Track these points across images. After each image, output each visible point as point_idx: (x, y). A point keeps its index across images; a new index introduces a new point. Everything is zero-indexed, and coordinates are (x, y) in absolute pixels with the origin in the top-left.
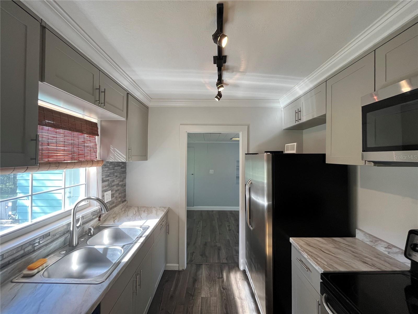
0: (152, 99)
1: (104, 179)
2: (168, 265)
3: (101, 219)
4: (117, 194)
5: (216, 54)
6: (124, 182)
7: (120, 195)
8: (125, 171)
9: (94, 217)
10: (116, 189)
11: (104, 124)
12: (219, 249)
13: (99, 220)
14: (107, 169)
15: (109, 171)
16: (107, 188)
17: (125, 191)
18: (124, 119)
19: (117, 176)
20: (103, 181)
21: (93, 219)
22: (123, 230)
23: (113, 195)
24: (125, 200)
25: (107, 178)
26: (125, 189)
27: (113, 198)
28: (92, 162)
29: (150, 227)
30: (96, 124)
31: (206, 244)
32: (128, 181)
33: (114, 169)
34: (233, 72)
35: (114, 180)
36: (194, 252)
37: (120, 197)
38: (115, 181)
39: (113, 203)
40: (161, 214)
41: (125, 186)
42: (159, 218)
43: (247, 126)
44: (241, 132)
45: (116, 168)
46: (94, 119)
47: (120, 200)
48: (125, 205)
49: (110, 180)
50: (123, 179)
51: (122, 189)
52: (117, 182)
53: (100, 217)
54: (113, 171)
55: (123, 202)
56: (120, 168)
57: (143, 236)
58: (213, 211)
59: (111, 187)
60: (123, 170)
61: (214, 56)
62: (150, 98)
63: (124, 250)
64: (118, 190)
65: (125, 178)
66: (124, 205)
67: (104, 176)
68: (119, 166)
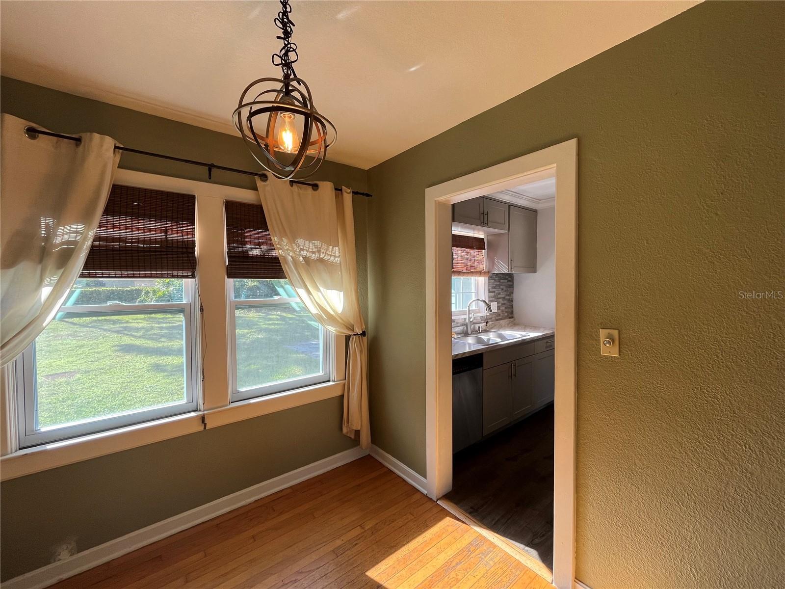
0: (539, 200)
1: (491, 290)
3: (488, 325)
4: (504, 308)
6: (511, 297)
7: (507, 310)
8: (513, 285)
9: (482, 322)
10: (503, 302)
11: (488, 237)
13: (486, 325)
14: (493, 281)
15: (495, 283)
16: (494, 299)
17: (513, 308)
18: (505, 231)
19: (503, 289)
20: (490, 292)
22: (506, 334)
23: (499, 308)
24: (512, 316)
25: (493, 290)
26: (513, 305)
27: (499, 311)
28: (480, 273)
30: (483, 239)
32: (516, 296)
33: (499, 282)
35: (500, 293)
37: (506, 312)
38: (501, 294)
39: (499, 315)
41: (512, 301)
42: (543, 333)
45: (502, 281)
46: (481, 236)
47: (506, 314)
49: (496, 292)
50: (510, 293)
51: (508, 304)
52: (504, 296)
53: (487, 323)
54: (498, 283)
55: (510, 318)
56: (506, 281)
59: (497, 299)
60: (510, 283)
64: (504, 304)
65: (512, 293)
66: (511, 321)
67: (490, 287)
68: (505, 279)
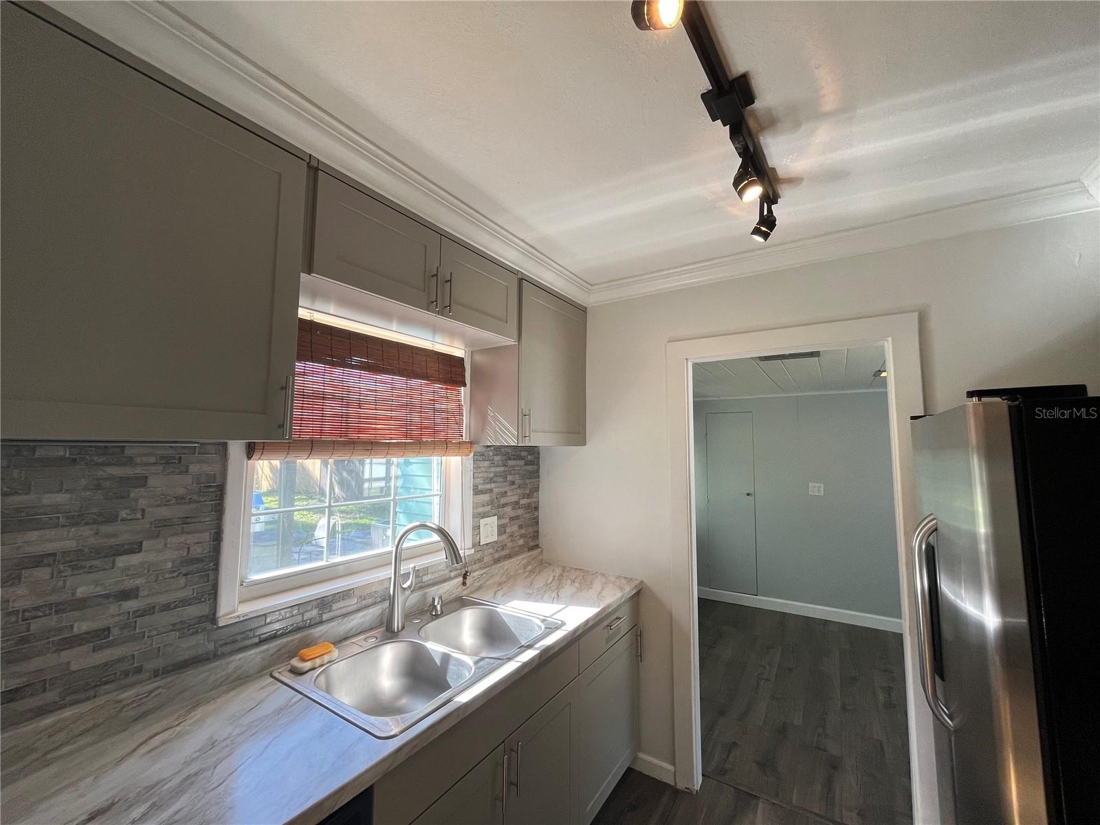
0: (591, 285)
1: (480, 487)
2: (642, 755)
3: (468, 581)
4: (515, 528)
5: (705, 84)
6: (535, 500)
7: (523, 531)
8: (538, 471)
9: (453, 574)
10: (513, 514)
11: (477, 358)
12: (834, 765)
13: (464, 584)
14: (486, 464)
15: (493, 469)
16: (488, 508)
17: (537, 523)
18: (510, 342)
19: (513, 483)
20: (477, 491)
21: (450, 579)
22: (506, 619)
23: (502, 529)
24: (535, 544)
25: (488, 486)
26: (538, 516)
27: (504, 537)
28: (446, 446)
29: (565, 624)
30: (461, 361)
31: (782, 731)
32: (544, 497)
33: (505, 465)
34: (797, 125)
35: (506, 492)
36: (735, 744)
37: (522, 536)
38: (509, 494)
39: (503, 547)
40: (613, 596)
41: (537, 508)
42: (599, 607)
43: (916, 315)
44: (890, 339)
45: (511, 463)
46: (457, 350)
47: (521, 542)
48: (534, 559)
49: (496, 490)
50: (530, 491)
51: (528, 516)
52: (515, 498)
53: (465, 576)
54: (502, 469)
55: (531, 549)
56: (522, 462)
57: (537, 646)
58: (826, 622)
59: (499, 507)
60: (530, 468)
61: (703, 96)
62: (588, 285)
63: (475, 671)
64: (517, 517)
65: (537, 489)
66: (533, 557)
67: (479, 481)
68: (520, 458)
